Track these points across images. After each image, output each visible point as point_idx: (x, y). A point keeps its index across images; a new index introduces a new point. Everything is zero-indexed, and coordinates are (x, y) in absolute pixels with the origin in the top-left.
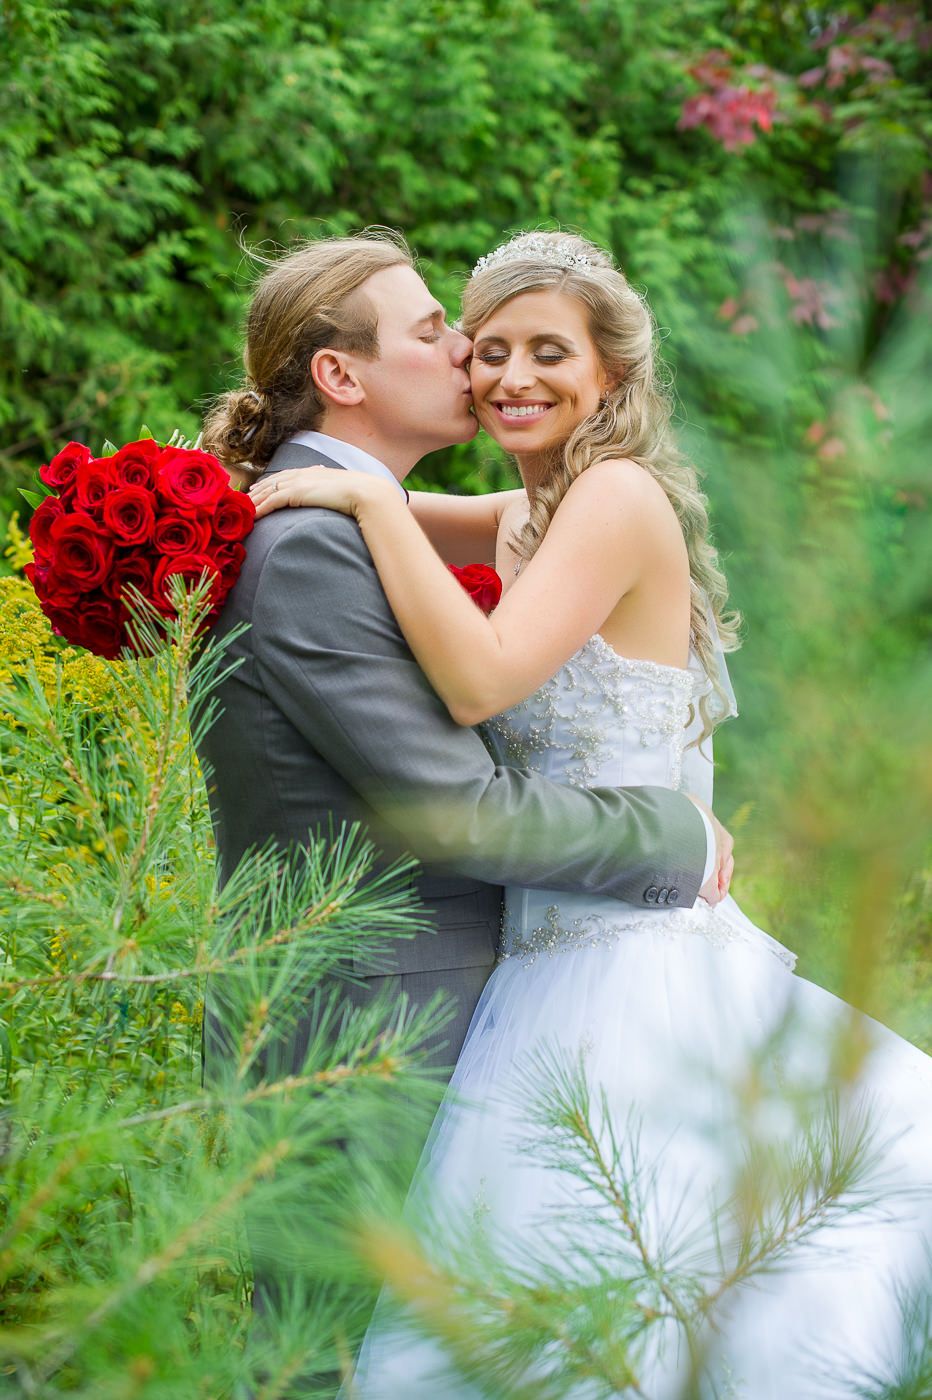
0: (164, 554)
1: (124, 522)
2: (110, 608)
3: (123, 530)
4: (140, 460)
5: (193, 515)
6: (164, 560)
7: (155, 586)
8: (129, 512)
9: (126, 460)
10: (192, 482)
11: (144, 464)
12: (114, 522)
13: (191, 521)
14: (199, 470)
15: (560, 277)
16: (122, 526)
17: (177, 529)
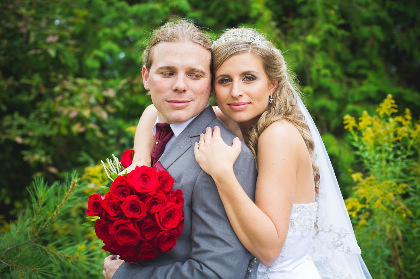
0: (155, 213)
1: (133, 212)
2: (148, 244)
3: (137, 215)
4: (121, 186)
5: (155, 192)
6: (156, 215)
7: (160, 226)
8: (134, 207)
9: (116, 189)
10: (145, 180)
11: (123, 186)
12: (130, 214)
13: (155, 195)
14: (144, 175)
15: (248, 47)
16: (134, 214)
17: (153, 201)
